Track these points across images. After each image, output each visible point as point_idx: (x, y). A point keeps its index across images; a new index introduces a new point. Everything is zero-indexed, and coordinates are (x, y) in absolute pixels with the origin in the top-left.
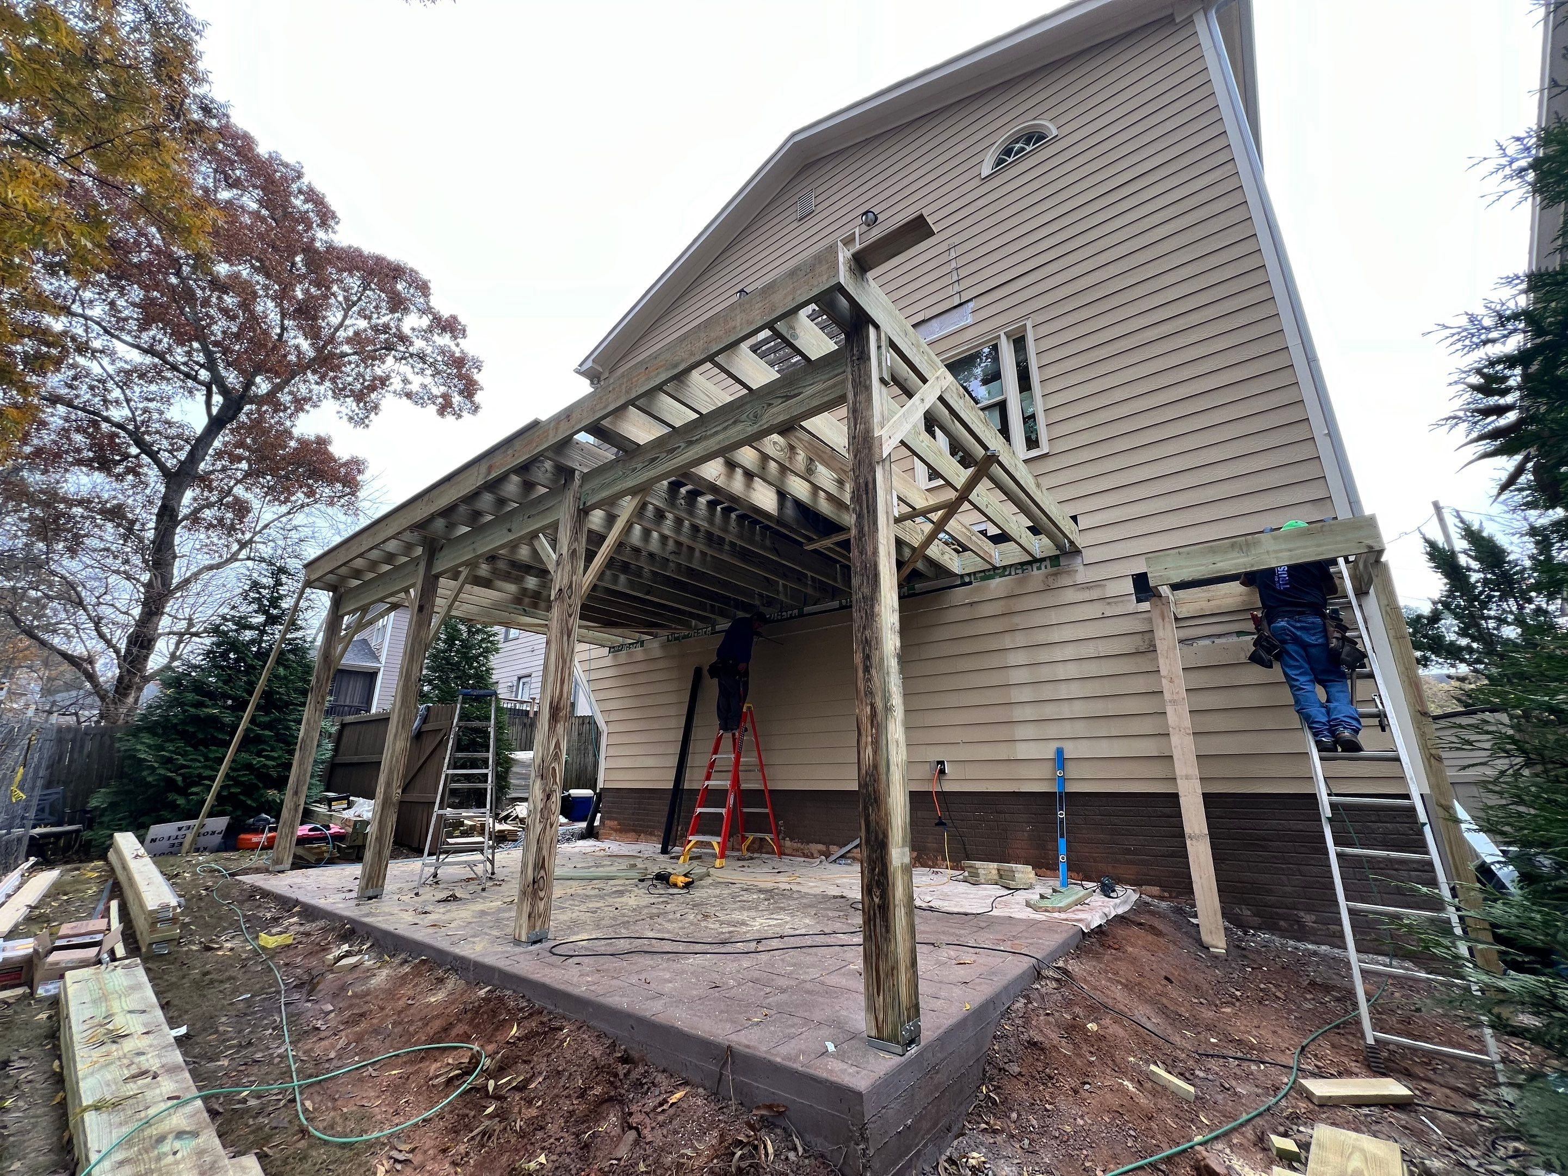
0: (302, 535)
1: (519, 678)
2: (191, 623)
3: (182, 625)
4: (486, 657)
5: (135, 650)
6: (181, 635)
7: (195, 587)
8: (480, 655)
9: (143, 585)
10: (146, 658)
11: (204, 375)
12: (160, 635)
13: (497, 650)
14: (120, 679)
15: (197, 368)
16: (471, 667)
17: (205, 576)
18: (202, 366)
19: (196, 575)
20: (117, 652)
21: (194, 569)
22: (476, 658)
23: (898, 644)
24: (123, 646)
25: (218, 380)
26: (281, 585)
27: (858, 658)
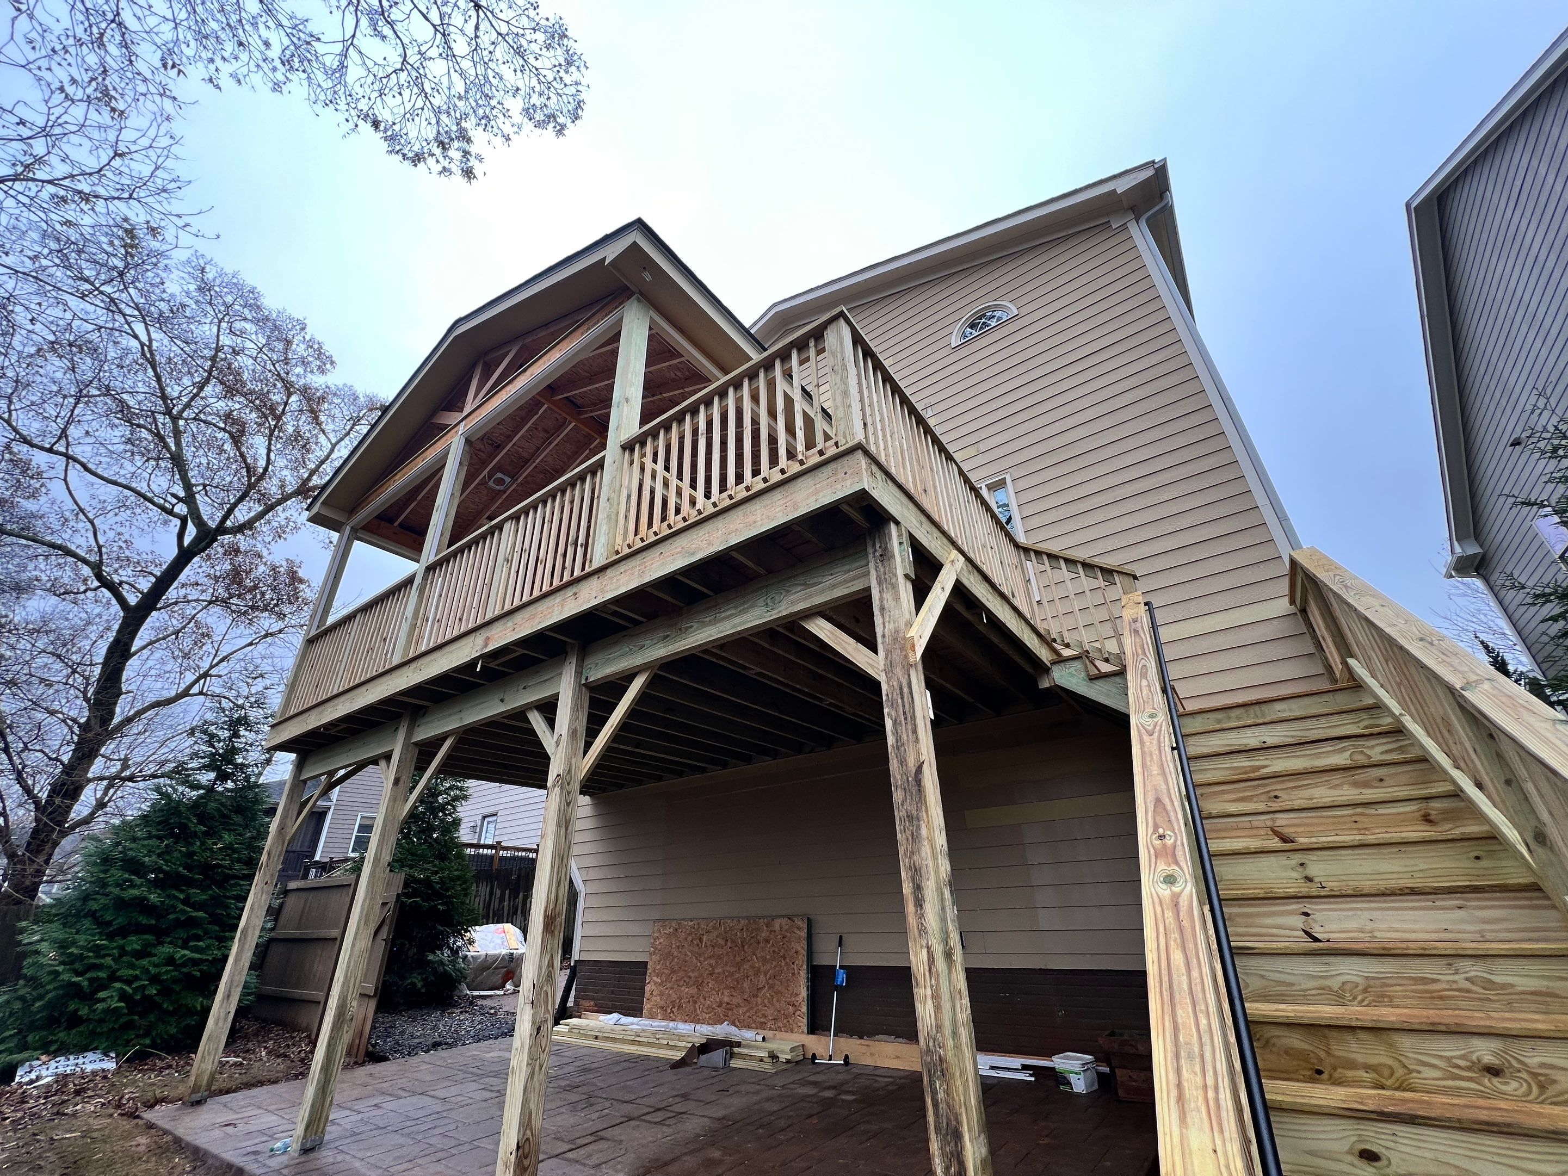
0: (268, 682)
1: (484, 817)
2: (125, 765)
3: (115, 767)
4: (454, 807)
5: (58, 801)
6: (112, 779)
7: (136, 727)
8: (448, 803)
9: (80, 726)
10: (70, 808)
11: (181, 509)
12: (89, 781)
13: (465, 798)
14: (36, 832)
15: (174, 501)
16: (436, 817)
17: (151, 713)
18: (180, 500)
19: (139, 713)
20: (37, 803)
21: (138, 706)
22: (442, 808)
23: (949, 869)
24: (44, 796)
25: (195, 513)
26: (239, 737)
27: (907, 888)
